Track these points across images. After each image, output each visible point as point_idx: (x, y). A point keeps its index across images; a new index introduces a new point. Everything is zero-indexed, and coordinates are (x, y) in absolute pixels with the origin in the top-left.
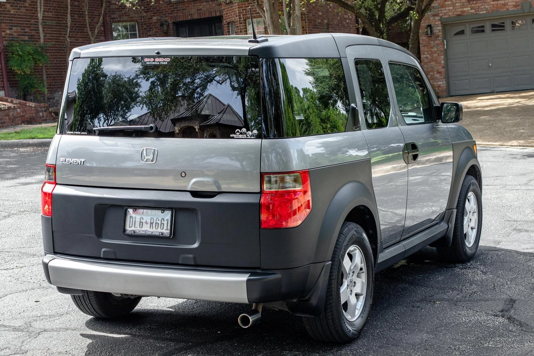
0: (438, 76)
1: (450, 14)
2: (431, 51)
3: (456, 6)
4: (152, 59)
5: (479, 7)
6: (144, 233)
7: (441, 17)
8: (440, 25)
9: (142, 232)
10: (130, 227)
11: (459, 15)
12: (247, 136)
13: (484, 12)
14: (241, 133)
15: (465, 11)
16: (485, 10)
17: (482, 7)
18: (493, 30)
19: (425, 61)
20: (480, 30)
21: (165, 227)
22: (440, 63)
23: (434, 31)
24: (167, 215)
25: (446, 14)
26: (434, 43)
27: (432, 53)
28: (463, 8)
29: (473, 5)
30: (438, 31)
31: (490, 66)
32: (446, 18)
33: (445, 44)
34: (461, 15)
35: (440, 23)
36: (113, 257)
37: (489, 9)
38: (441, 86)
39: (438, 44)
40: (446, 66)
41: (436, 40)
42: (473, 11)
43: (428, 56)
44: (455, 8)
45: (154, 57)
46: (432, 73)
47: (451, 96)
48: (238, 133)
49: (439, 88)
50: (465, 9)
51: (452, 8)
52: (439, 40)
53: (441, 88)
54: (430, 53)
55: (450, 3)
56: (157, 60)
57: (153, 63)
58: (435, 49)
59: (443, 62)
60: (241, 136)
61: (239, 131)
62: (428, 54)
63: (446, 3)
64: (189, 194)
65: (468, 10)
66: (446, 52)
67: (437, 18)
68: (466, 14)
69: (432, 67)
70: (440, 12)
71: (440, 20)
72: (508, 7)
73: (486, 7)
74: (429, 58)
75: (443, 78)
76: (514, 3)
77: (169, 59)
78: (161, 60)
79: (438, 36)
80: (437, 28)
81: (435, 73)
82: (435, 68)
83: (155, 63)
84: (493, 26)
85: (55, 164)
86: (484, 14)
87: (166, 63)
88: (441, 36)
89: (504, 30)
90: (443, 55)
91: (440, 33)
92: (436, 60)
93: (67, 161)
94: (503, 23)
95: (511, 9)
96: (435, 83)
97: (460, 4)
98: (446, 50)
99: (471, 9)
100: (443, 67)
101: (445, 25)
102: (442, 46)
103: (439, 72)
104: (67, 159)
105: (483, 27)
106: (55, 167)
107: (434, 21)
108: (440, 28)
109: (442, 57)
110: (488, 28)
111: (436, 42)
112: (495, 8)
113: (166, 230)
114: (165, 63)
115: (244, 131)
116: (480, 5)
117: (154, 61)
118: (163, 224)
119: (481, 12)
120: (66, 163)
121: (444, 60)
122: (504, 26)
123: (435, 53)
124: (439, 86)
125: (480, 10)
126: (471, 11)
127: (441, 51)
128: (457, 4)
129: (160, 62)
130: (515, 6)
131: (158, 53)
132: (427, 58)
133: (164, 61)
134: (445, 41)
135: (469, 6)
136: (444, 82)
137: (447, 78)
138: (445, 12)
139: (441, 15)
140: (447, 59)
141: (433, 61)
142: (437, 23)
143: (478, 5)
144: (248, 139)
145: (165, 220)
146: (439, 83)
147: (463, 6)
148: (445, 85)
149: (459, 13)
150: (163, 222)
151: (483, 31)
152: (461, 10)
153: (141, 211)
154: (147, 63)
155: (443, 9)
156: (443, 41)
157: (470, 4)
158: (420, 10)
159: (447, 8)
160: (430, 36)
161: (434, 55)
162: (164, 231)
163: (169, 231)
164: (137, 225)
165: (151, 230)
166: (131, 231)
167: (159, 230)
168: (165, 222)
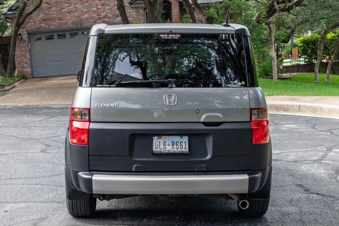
0: (26, 65)
1: (33, 27)
2: (21, 50)
3: (36, 23)
4: (166, 35)
5: (50, 23)
6: (168, 152)
7: (27, 29)
8: (26, 34)
9: (166, 152)
10: (156, 149)
11: (38, 28)
12: (238, 86)
13: (54, 27)
14: (234, 84)
15: (42, 26)
16: (54, 26)
17: (53, 24)
18: (59, 38)
19: (18, 56)
20: (50, 38)
21: (184, 147)
22: (27, 57)
23: (23, 38)
24: (186, 139)
25: (30, 27)
26: (23, 45)
27: (22, 51)
28: (40, 24)
29: (47, 23)
30: (25, 38)
31: (58, 60)
32: (30, 30)
33: (30, 46)
34: (39, 28)
35: (26, 32)
36: (143, 170)
37: (56, 25)
38: (28, 71)
39: (25, 46)
40: (31, 60)
41: (24, 43)
42: (47, 26)
43: (19, 53)
44: (35, 24)
45: (168, 34)
46: (22, 64)
47: (34, 78)
48: (232, 84)
49: (27, 73)
50: (42, 25)
51: (33, 24)
52: (26, 43)
53: (28, 73)
54: (21, 51)
55: (32, 20)
56: (170, 36)
57: (167, 38)
58: (24, 49)
59: (29, 57)
60: (234, 86)
61: (233, 82)
62: (19, 52)
63: (30, 21)
64: (202, 125)
65: (44, 25)
66: (30, 51)
67: (24, 30)
68: (42, 28)
69: (22, 60)
70: (26, 26)
71: (26, 31)
72: (67, 24)
73: (55, 24)
74: (20, 54)
75: (29, 67)
76: (72, 22)
77: (180, 36)
78: (173, 36)
79: (25, 41)
80: (24, 36)
81: (24, 63)
82: (24, 60)
83: (169, 38)
84: (59, 35)
85: (89, 108)
86: (54, 28)
87: (178, 38)
88: (27, 41)
89: (65, 38)
90: (29, 52)
91: (27, 39)
92: (25, 56)
93: (101, 105)
94: (65, 34)
95: (70, 26)
96: (24, 70)
97: (38, 22)
98: (30, 49)
99: (46, 25)
100: (29, 60)
101: (30, 34)
102: (28, 47)
103: (26, 63)
104: (101, 104)
105: (52, 36)
106: (90, 110)
107: (22, 31)
108: (26, 36)
109: (28, 54)
110: (56, 36)
111: (24, 44)
112: (60, 25)
113: (184, 149)
114: (176, 38)
115: (236, 82)
116: (51, 22)
117: (168, 36)
118: (182, 145)
119: (52, 27)
120: (101, 106)
121: (29, 56)
122: (65, 36)
123: (24, 51)
124: (27, 72)
125: (51, 26)
126: (46, 26)
127: (27, 50)
128: (37, 22)
129: (172, 37)
130: (72, 24)
131: (170, 31)
132: (19, 54)
133: (176, 37)
134: (30, 44)
135: (44, 23)
136: (30, 69)
137: (32, 67)
138: (30, 26)
139: (27, 28)
140: (31, 55)
141: (22, 56)
142: (24, 33)
143: (50, 22)
144: (239, 87)
145: (183, 142)
146: (27, 70)
147: (40, 23)
148: (30, 71)
149: (38, 27)
150: (181, 144)
151: (53, 38)
152: (39, 25)
153: (164, 137)
154: (163, 38)
155: (28, 24)
156: (28, 44)
157: (45, 22)
158: (18, 24)
159: (30, 24)
160: (20, 40)
161: (23, 52)
162: (183, 150)
163: (187, 150)
164: (162, 147)
165: (173, 150)
166: (157, 151)
167: (179, 149)
168: (184, 144)
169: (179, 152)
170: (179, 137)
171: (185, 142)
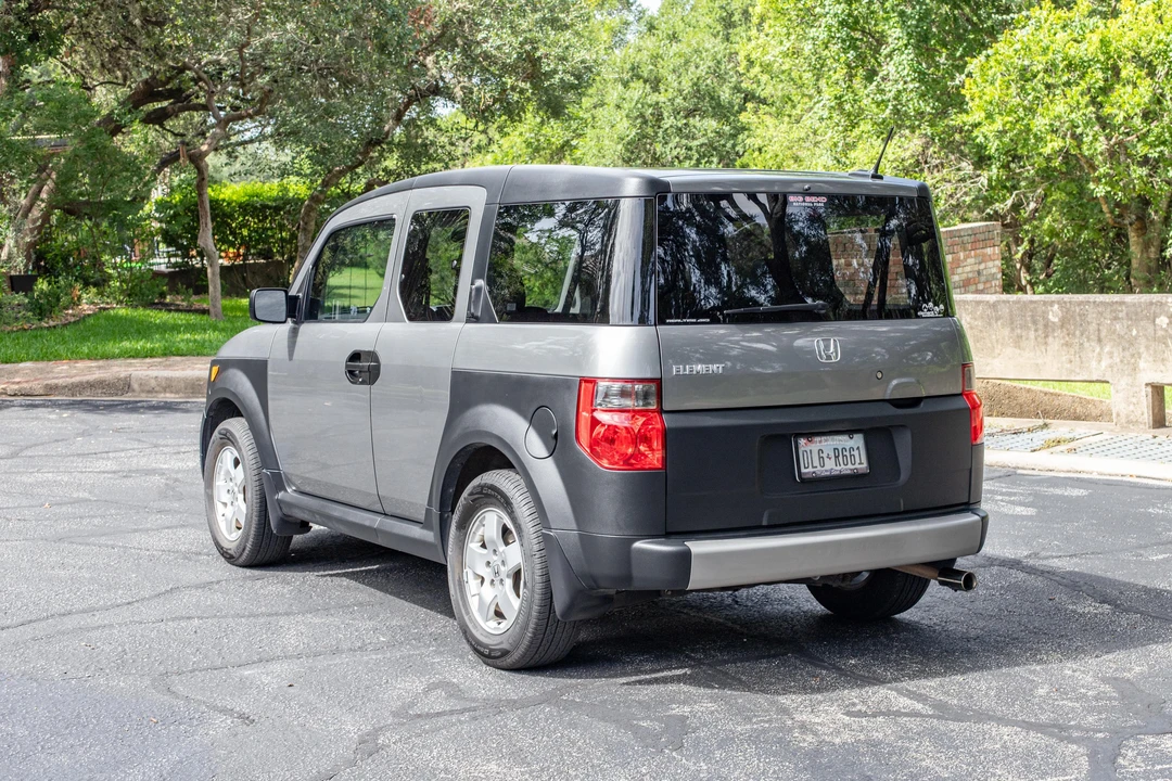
4: (801, 199)
6: (828, 474)
9: (825, 473)
10: (805, 468)
21: (858, 461)
24: (858, 441)
45: (803, 196)
56: (808, 199)
57: (803, 205)
64: (888, 405)
78: (813, 198)
83: (806, 204)
85: (659, 377)
93: (688, 370)
106: (661, 381)
113: (859, 464)
117: (804, 201)
118: (854, 456)
120: (687, 372)
129: (813, 203)
131: (808, 189)
133: (819, 202)
144: (936, 317)
145: (855, 449)
150: (852, 452)
153: (817, 439)
154: (794, 205)
162: (857, 466)
163: (865, 465)
164: (816, 463)
165: (838, 468)
166: (808, 473)
167: (850, 466)
168: (856, 453)
169: (849, 472)
170: (846, 437)
171: (858, 448)
